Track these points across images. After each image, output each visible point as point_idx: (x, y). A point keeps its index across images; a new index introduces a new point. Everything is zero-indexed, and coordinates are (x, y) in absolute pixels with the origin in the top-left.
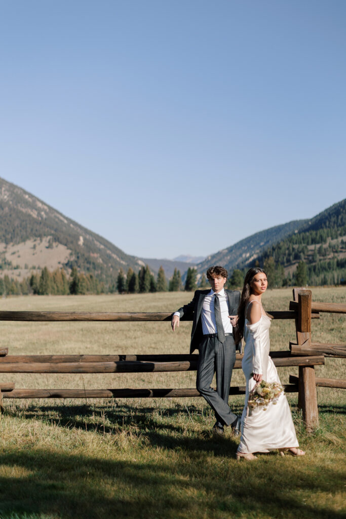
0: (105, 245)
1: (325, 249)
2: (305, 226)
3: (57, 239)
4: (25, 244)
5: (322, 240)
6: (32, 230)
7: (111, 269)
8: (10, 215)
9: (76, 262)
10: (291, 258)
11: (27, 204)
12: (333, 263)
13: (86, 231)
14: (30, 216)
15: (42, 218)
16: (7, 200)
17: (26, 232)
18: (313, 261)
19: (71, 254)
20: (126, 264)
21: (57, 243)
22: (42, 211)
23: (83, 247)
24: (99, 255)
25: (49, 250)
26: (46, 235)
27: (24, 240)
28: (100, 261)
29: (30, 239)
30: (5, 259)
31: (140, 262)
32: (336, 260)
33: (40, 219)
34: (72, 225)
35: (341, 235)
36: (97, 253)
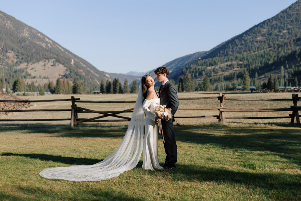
0: (86, 65)
1: (217, 70)
2: (205, 55)
3: (58, 61)
4: (39, 63)
5: (215, 64)
6: (43, 55)
7: (90, 79)
8: (30, 46)
9: (70, 74)
10: (197, 74)
11: (39, 39)
12: (222, 77)
13: (75, 56)
14: (42, 46)
15: (48, 48)
16: (27, 36)
17: (39, 56)
18: (210, 76)
19: (67, 70)
20: (99, 76)
21: (58, 63)
22: (49, 44)
23: (74, 65)
24: (83, 71)
25: (54, 67)
26: (52, 58)
27: (38, 61)
28: (84, 74)
29: (42, 61)
30: (27, 72)
31: (107, 75)
32: (223, 76)
33: (47, 48)
34: (66, 53)
35: (226, 61)
36: (82, 69)
